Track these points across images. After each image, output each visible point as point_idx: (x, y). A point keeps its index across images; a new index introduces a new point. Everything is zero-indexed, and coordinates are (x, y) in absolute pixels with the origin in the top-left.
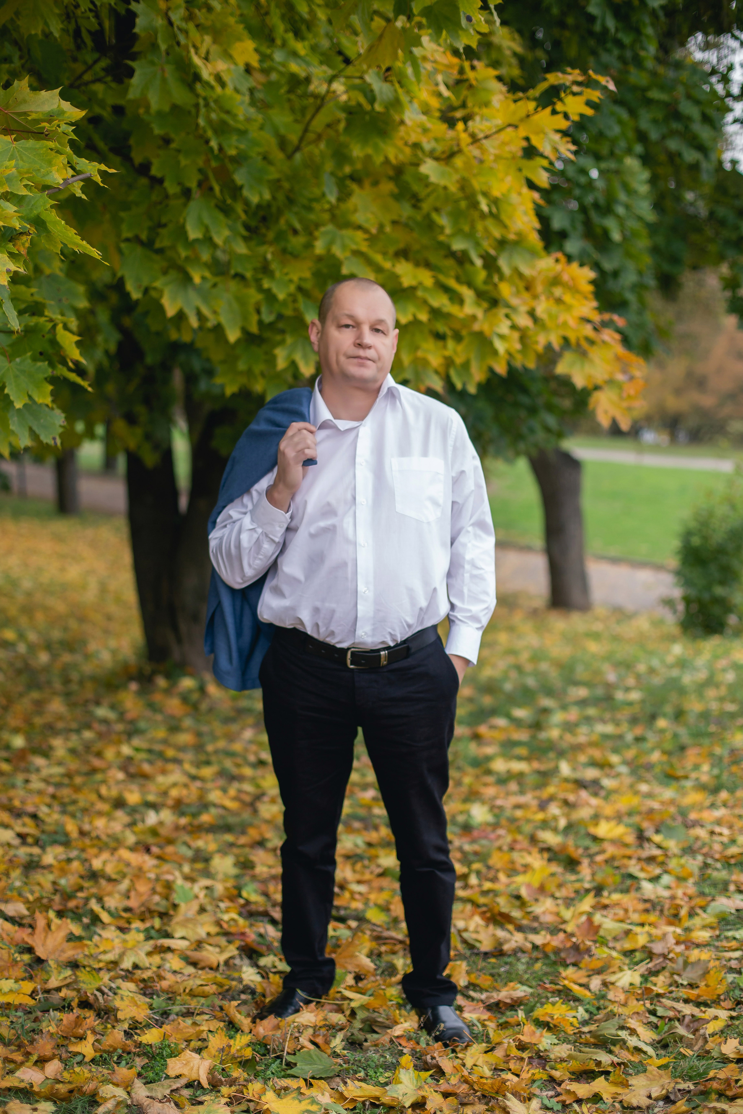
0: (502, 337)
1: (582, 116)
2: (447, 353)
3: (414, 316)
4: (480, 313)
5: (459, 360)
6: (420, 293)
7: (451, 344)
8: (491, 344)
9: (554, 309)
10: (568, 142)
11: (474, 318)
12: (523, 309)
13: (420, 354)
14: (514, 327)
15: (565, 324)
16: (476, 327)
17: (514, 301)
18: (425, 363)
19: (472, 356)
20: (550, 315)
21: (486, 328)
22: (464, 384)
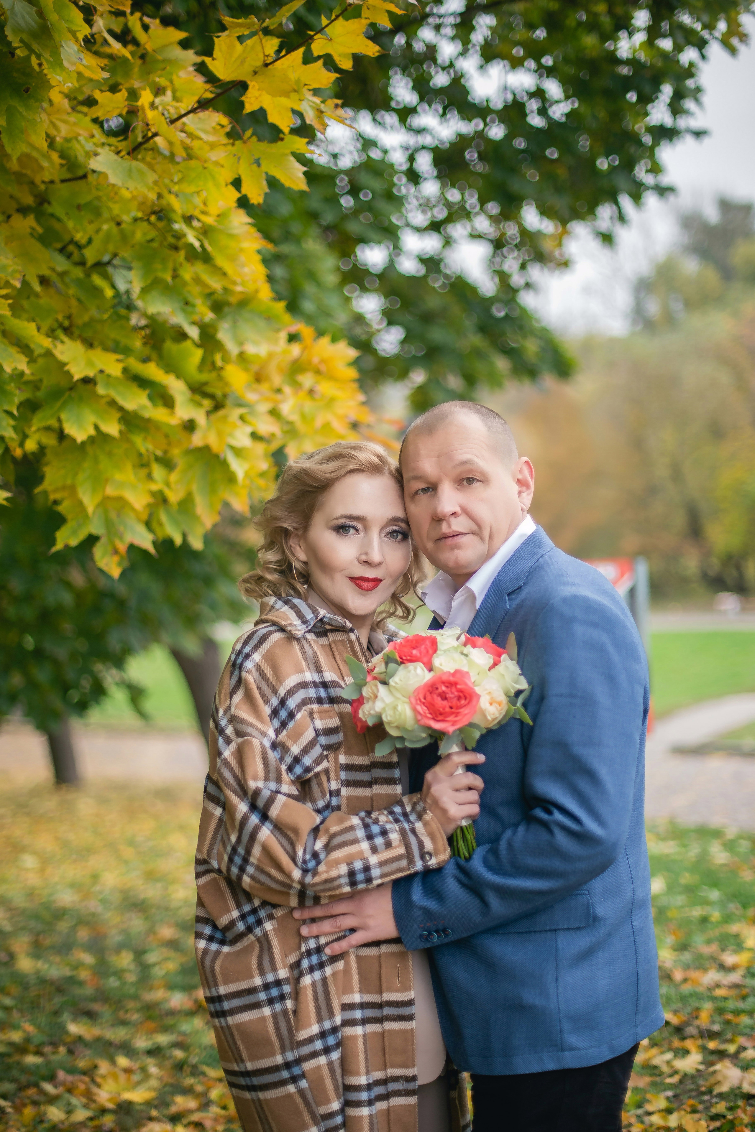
0: (238, 452)
1: (357, 59)
2: (154, 487)
3: (96, 427)
4: (200, 417)
5: (174, 497)
6: (101, 390)
7: (158, 471)
8: (224, 464)
9: (308, 405)
10: (337, 106)
11: (190, 426)
12: (263, 408)
13: (110, 491)
14: (255, 436)
15: (327, 427)
16: (197, 440)
17: (251, 397)
18: (121, 503)
19: (195, 488)
20: (303, 417)
21: (213, 441)
22: (184, 536)
